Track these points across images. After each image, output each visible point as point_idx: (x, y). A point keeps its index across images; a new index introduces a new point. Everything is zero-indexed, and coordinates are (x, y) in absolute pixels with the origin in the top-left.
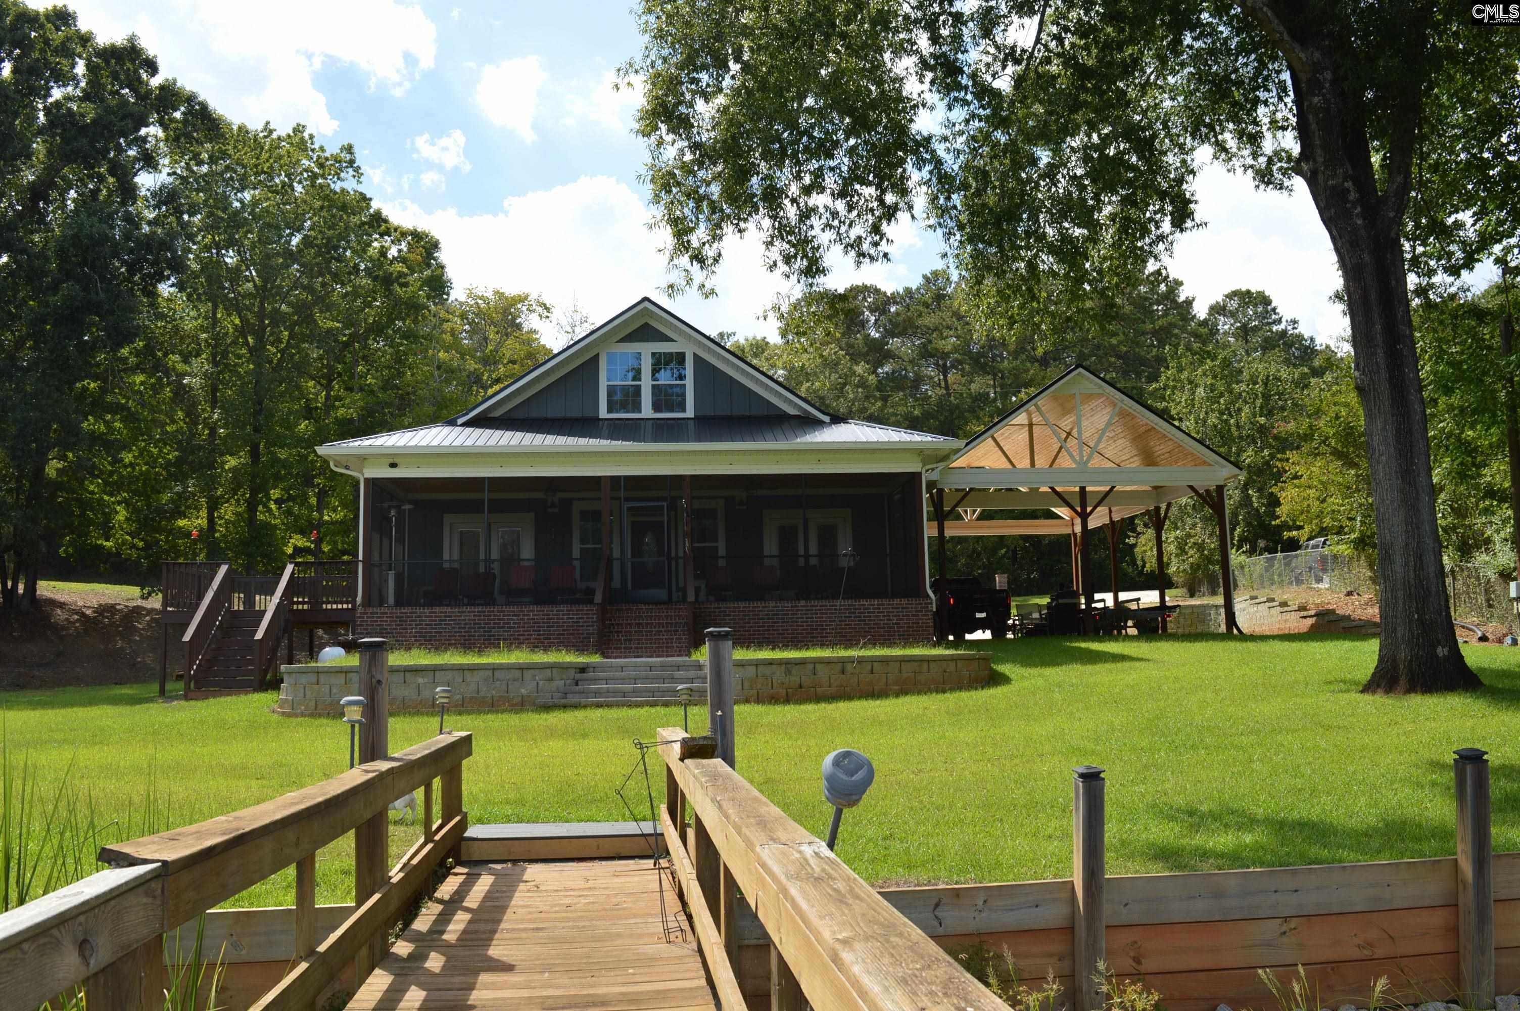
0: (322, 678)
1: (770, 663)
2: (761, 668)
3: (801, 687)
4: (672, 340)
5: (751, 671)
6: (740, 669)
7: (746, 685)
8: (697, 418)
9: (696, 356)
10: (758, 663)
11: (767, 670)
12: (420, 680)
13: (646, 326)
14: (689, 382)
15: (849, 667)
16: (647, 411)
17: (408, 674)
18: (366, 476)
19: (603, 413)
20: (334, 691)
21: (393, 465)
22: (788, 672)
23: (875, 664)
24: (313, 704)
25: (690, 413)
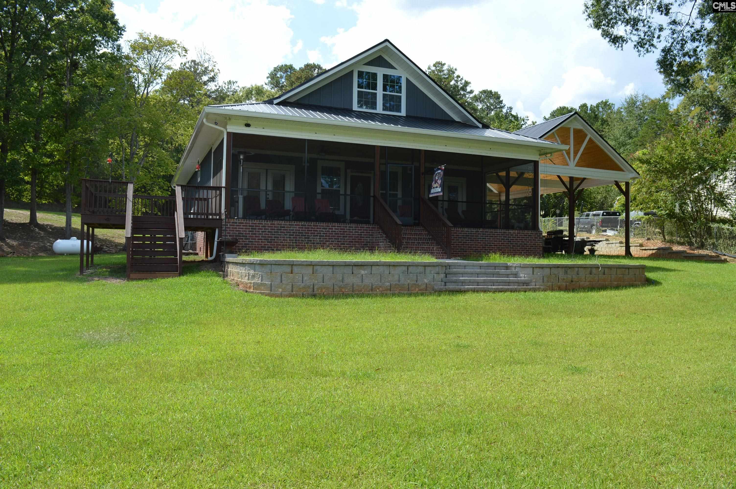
0: (295, 269)
1: (558, 267)
2: (553, 270)
3: (572, 281)
4: (395, 69)
5: (547, 271)
6: (541, 270)
7: (545, 279)
8: (407, 117)
9: (407, 80)
10: (550, 267)
11: (554, 271)
12: (363, 272)
13: (380, 57)
14: (403, 95)
15: (594, 271)
16: (379, 109)
17: (355, 268)
18: (228, 131)
19: (355, 107)
20: (305, 278)
21: (248, 125)
22: (566, 273)
23: (606, 270)
24: (289, 287)
25: (403, 113)
